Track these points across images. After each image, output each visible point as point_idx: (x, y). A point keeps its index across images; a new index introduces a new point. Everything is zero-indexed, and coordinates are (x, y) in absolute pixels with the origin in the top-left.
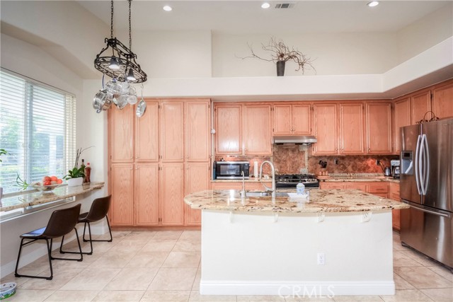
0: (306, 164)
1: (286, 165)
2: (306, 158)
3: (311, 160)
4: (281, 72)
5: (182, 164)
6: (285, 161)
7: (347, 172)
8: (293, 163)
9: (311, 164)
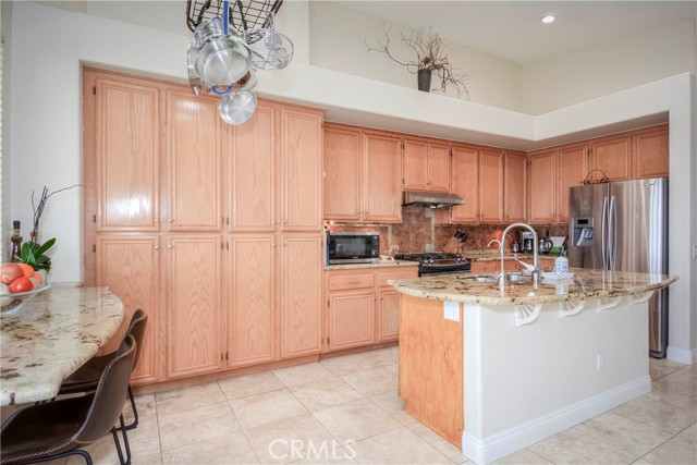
0: (433, 238)
1: (408, 239)
2: (433, 229)
3: (439, 231)
4: (424, 85)
5: (272, 236)
6: (407, 233)
7: (476, 249)
8: (417, 236)
9: (438, 238)
